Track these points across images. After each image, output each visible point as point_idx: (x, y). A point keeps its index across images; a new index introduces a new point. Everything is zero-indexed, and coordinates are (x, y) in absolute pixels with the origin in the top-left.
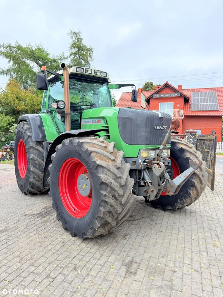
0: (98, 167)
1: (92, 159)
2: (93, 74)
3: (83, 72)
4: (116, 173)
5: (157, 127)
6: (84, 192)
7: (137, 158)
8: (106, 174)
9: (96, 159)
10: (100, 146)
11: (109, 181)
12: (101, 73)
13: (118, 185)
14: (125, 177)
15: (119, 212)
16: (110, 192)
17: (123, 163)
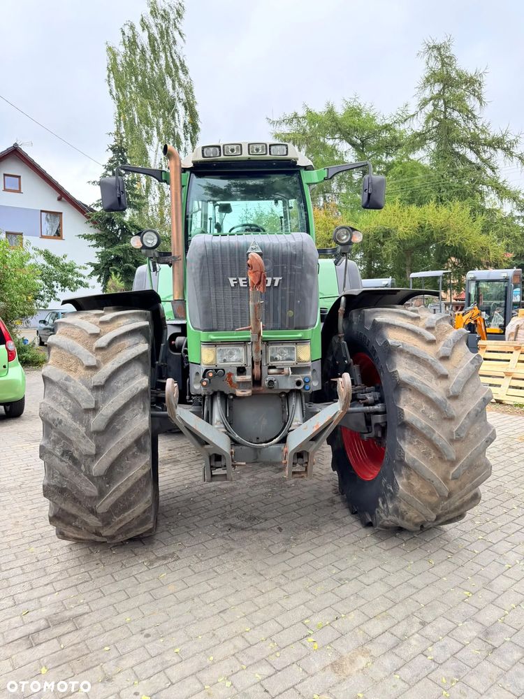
2: (246, 155)
3: (220, 155)
4: (80, 400)
5: (237, 280)
7: (200, 364)
8: (54, 399)
10: (85, 331)
11: (56, 417)
12: (270, 149)
13: (84, 428)
14: (108, 409)
15: (87, 494)
16: (56, 443)
17: (123, 376)
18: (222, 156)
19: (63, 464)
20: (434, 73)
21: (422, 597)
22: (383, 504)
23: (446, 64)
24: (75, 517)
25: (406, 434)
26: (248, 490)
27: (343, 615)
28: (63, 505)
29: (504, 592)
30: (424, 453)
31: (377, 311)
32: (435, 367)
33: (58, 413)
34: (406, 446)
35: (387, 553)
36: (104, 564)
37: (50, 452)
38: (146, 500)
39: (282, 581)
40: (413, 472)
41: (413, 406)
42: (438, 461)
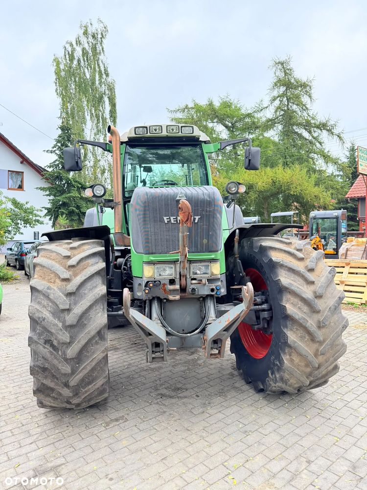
2: (165, 133)
3: (147, 133)
4: (58, 303)
5: (170, 218)
7: (142, 278)
8: (39, 303)
10: (60, 254)
11: (40, 316)
12: (181, 129)
13: (61, 324)
14: (78, 310)
15: (63, 372)
16: (40, 335)
17: (89, 285)
18: (149, 134)
19: (46, 350)
20: (279, 81)
21: (306, 442)
22: (272, 374)
23: (288, 74)
24: (52, 390)
25: (288, 323)
26: (171, 368)
27: (251, 458)
28: (44, 381)
29: (362, 436)
30: (301, 337)
31: (262, 239)
32: (306, 276)
33: (42, 313)
34: (289, 332)
35: (275, 411)
36: (72, 426)
37: (36, 342)
38: (105, 376)
39: (204, 434)
40: (293, 351)
41: (292, 304)
42: (311, 342)
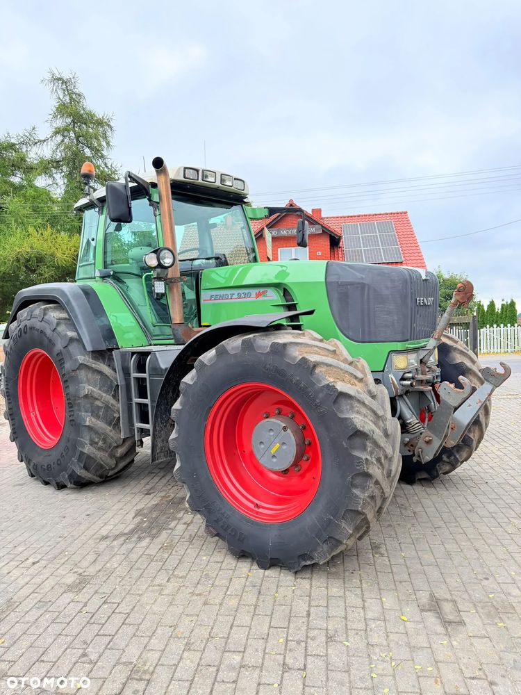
0: (340, 398)
1: (319, 381)
2: (218, 184)
3: (198, 180)
4: (375, 409)
5: (420, 300)
6: (275, 460)
7: (383, 371)
8: (358, 412)
9: (332, 380)
11: (369, 428)
13: (382, 434)
18: (200, 180)
22: (448, 457)
23: (74, 99)
